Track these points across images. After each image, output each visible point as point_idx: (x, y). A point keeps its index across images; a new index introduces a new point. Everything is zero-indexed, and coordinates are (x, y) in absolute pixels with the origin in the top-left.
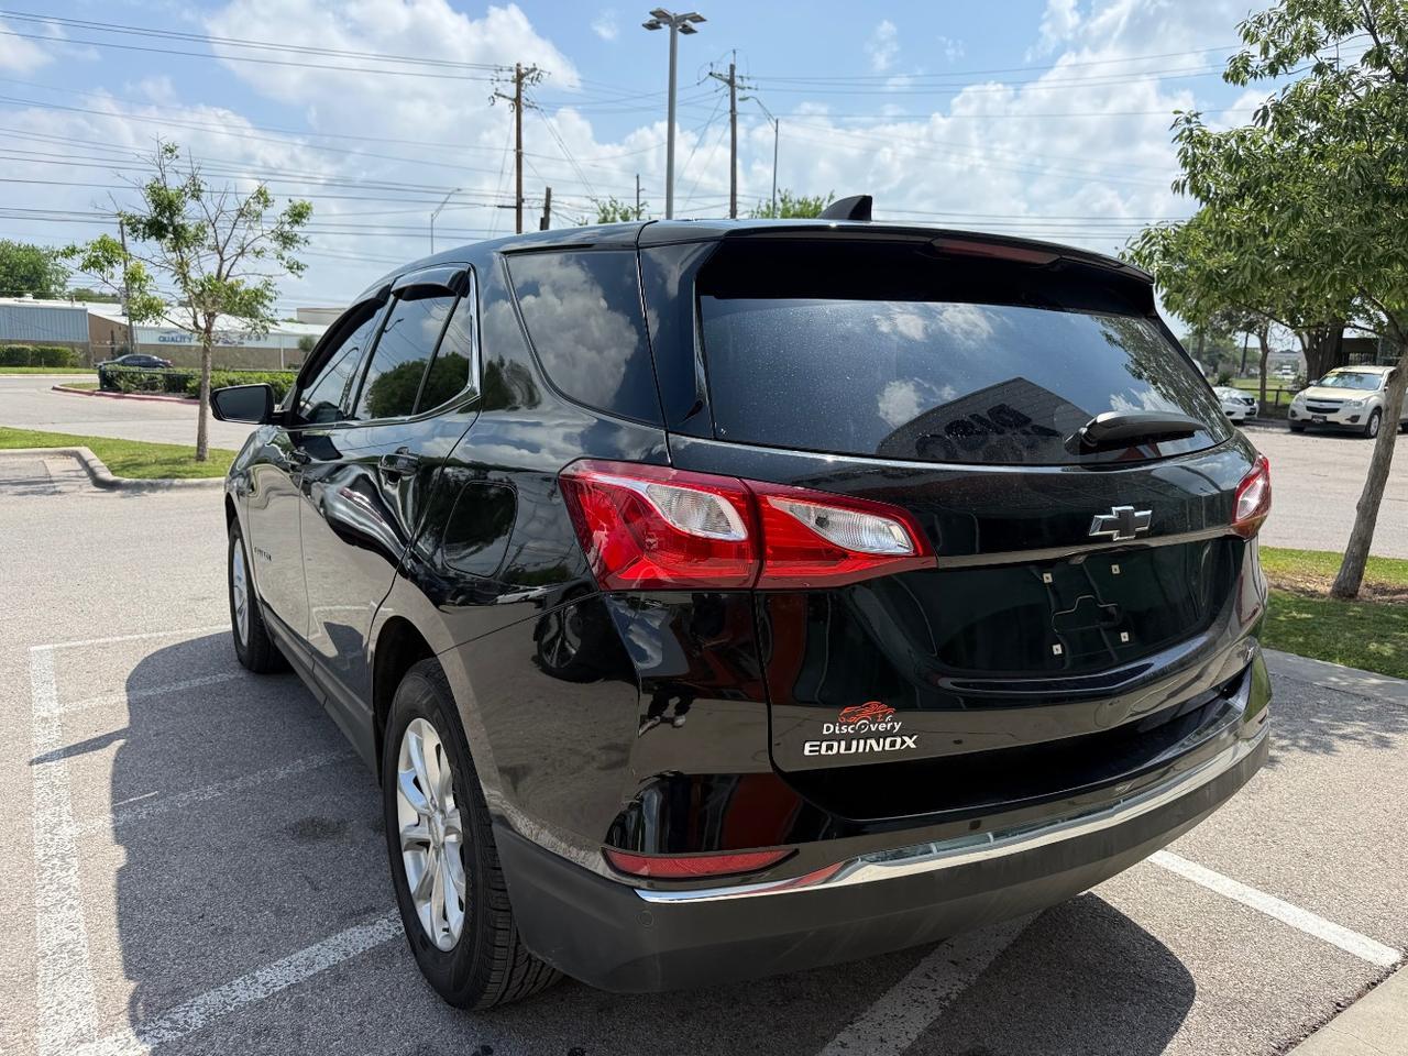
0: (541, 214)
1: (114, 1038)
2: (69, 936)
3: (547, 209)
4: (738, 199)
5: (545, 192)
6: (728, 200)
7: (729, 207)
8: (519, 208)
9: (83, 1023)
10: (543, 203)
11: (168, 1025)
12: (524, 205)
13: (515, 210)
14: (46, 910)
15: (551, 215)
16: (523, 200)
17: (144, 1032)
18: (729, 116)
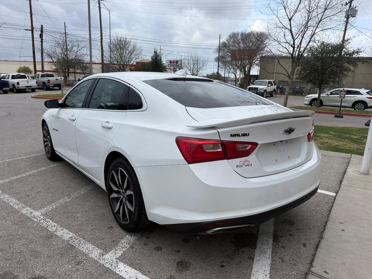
0: (40, 33)
1: (111, 253)
2: (70, 236)
3: (42, 31)
4: (103, 32)
5: (41, 26)
6: (100, 32)
7: (100, 34)
8: (32, 30)
9: (99, 252)
10: (40, 30)
11: (121, 248)
12: (34, 30)
13: (31, 31)
14: (55, 231)
15: (43, 33)
16: (34, 28)
17: (117, 250)
18: (98, 8)
